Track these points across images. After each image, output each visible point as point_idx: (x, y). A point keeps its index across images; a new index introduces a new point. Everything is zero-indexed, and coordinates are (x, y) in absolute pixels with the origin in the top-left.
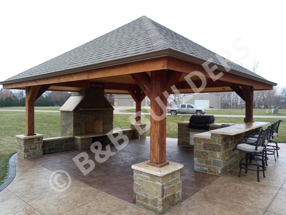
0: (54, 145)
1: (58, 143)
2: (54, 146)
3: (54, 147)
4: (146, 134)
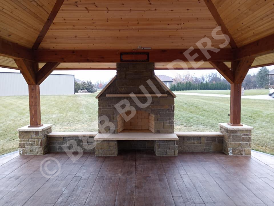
4: (250, 147)
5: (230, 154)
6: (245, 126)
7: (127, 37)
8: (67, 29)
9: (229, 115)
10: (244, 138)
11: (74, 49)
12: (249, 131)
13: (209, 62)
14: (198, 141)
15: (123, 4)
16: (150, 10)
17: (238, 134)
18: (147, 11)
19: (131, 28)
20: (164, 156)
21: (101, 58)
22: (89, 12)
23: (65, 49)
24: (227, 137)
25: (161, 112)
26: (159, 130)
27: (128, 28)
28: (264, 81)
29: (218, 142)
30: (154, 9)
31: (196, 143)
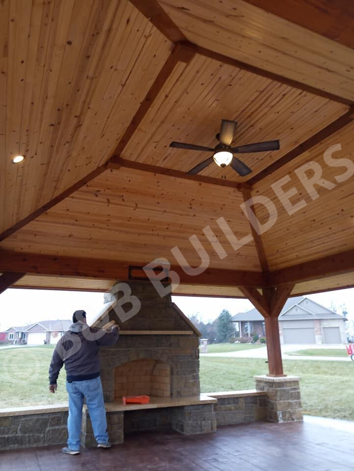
0: (19, 428)
1: (31, 423)
2: (19, 432)
3: (19, 434)
4: (301, 407)
5: (281, 421)
6: (290, 376)
7: (146, 245)
8: (64, 223)
9: (267, 362)
10: (292, 393)
11: (57, 254)
12: (296, 382)
13: (239, 288)
14: (235, 405)
15: (158, 203)
16: (188, 215)
17: (285, 388)
18: (184, 215)
19: (156, 233)
20: (198, 433)
21: (99, 271)
22: (110, 205)
23: (41, 253)
24: (272, 394)
25: (181, 361)
26: (179, 390)
27: (152, 232)
28: (227, 331)
29: (261, 405)
30: (192, 214)
31: (233, 408)
